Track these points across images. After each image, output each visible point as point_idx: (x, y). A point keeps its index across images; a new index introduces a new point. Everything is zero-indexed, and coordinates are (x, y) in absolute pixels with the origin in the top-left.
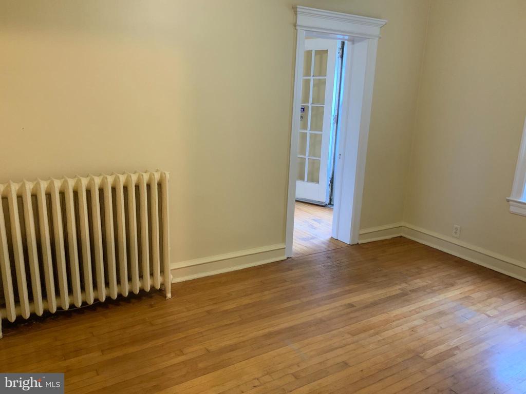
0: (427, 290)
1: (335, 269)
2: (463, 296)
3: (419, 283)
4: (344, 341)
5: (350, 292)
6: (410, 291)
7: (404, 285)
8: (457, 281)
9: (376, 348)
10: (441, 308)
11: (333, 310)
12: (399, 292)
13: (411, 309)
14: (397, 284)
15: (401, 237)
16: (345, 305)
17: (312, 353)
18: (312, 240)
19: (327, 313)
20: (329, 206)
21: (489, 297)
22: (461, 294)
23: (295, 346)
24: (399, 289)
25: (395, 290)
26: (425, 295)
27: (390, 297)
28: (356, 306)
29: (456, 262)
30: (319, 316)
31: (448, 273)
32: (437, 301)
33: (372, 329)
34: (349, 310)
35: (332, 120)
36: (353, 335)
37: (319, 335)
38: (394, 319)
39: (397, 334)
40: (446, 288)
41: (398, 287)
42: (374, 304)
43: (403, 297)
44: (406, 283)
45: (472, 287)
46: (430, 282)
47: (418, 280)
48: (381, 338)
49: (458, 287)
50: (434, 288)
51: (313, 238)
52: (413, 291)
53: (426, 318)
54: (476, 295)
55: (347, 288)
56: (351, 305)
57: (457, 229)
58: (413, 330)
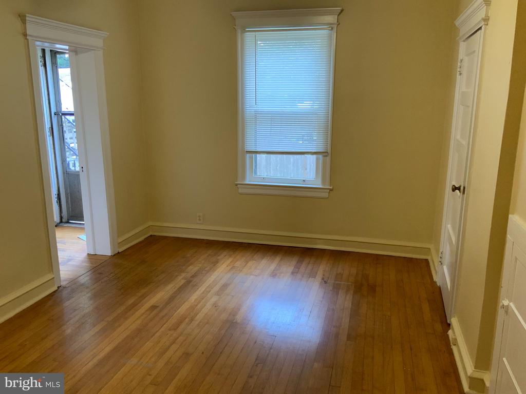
0: (203, 272)
1: (115, 282)
2: (230, 267)
3: (192, 269)
4: (171, 338)
5: (143, 297)
6: (191, 277)
7: (183, 275)
8: (219, 258)
9: (201, 331)
10: (223, 282)
11: (143, 317)
12: (183, 282)
13: (202, 291)
14: (177, 276)
15: (151, 236)
16: (149, 309)
17: (153, 359)
18: (69, 263)
19: (139, 322)
20: (61, 224)
21: (247, 262)
22: (227, 266)
23: (134, 361)
24: (182, 279)
25: (180, 281)
26: (204, 276)
27: (180, 287)
28: (158, 306)
29: (207, 243)
30: (133, 327)
31: (207, 255)
32: (216, 278)
33: (186, 319)
34: (154, 312)
35: (48, 133)
36: (175, 330)
37: (146, 342)
38: (196, 303)
39: (207, 313)
40: (214, 265)
41: (180, 278)
42: (172, 299)
43: (190, 284)
44: (183, 272)
45: (230, 260)
46: (200, 265)
47: (191, 267)
48: (197, 322)
49: (222, 262)
50: (206, 269)
51: (69, 260)
52: (193, 276)
53: (218, 293)
54: (238, 264)
55: (140, 294)
56: (154, 307)
57: (199, 216)
58: (215, 305)
